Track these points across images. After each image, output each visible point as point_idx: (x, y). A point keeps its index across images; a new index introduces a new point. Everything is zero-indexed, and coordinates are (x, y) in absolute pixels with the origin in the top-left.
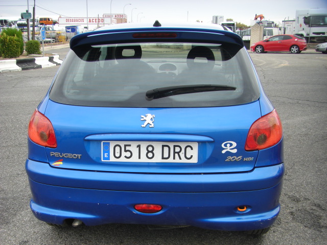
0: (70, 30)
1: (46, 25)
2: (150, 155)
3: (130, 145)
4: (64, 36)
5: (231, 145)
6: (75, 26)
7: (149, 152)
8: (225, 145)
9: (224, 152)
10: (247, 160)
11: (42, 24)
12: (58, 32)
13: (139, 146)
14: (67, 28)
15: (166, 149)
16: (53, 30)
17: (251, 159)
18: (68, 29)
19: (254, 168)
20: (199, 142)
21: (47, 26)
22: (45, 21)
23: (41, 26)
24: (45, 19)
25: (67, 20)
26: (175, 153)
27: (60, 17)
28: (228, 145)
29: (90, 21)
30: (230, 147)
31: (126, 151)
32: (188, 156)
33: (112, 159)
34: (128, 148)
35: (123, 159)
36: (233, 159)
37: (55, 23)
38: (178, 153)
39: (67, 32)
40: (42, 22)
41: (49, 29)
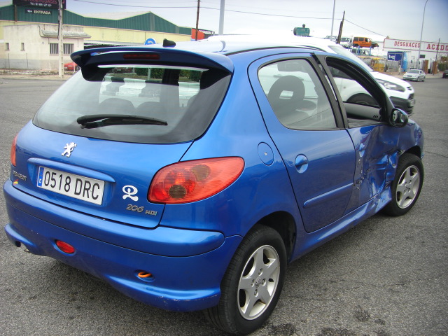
0: (393, 57)
1: (361, 47)
2: (67, 187)
3: (55, 174)
4: (383, 64)
5: (132, 190)
6: (401, 52)
7: (67, 184)
8: (126, 189)
9: (125, 197)
10: (149, 213)
11: (356, 45)
12: (374, 58)
13: (61, 176)
14: (390, 53)
15: (79, 182)
16: (370, 55)
17: (155, 213)
18: (391, 55)
19: (159, 225)
20: (105, 181)
21: (363, 48)
22: (361, 42)
23: (355, 48)
24: (361, 39)
25: (396, 44)
26: (85, 189)
27: (388, 38)
28: (129, 190)
29: (429, 47)
30: (131, 193)
31: (53, 179)
32: (95, 196)
33: (43, 186)
34: (54, 177)
35: (49, 188)
36: (134, 208)
37: (374, 45)
38: (88, 190)
39: (389, 59)
40: (356, 43)
41: (364, 53)
